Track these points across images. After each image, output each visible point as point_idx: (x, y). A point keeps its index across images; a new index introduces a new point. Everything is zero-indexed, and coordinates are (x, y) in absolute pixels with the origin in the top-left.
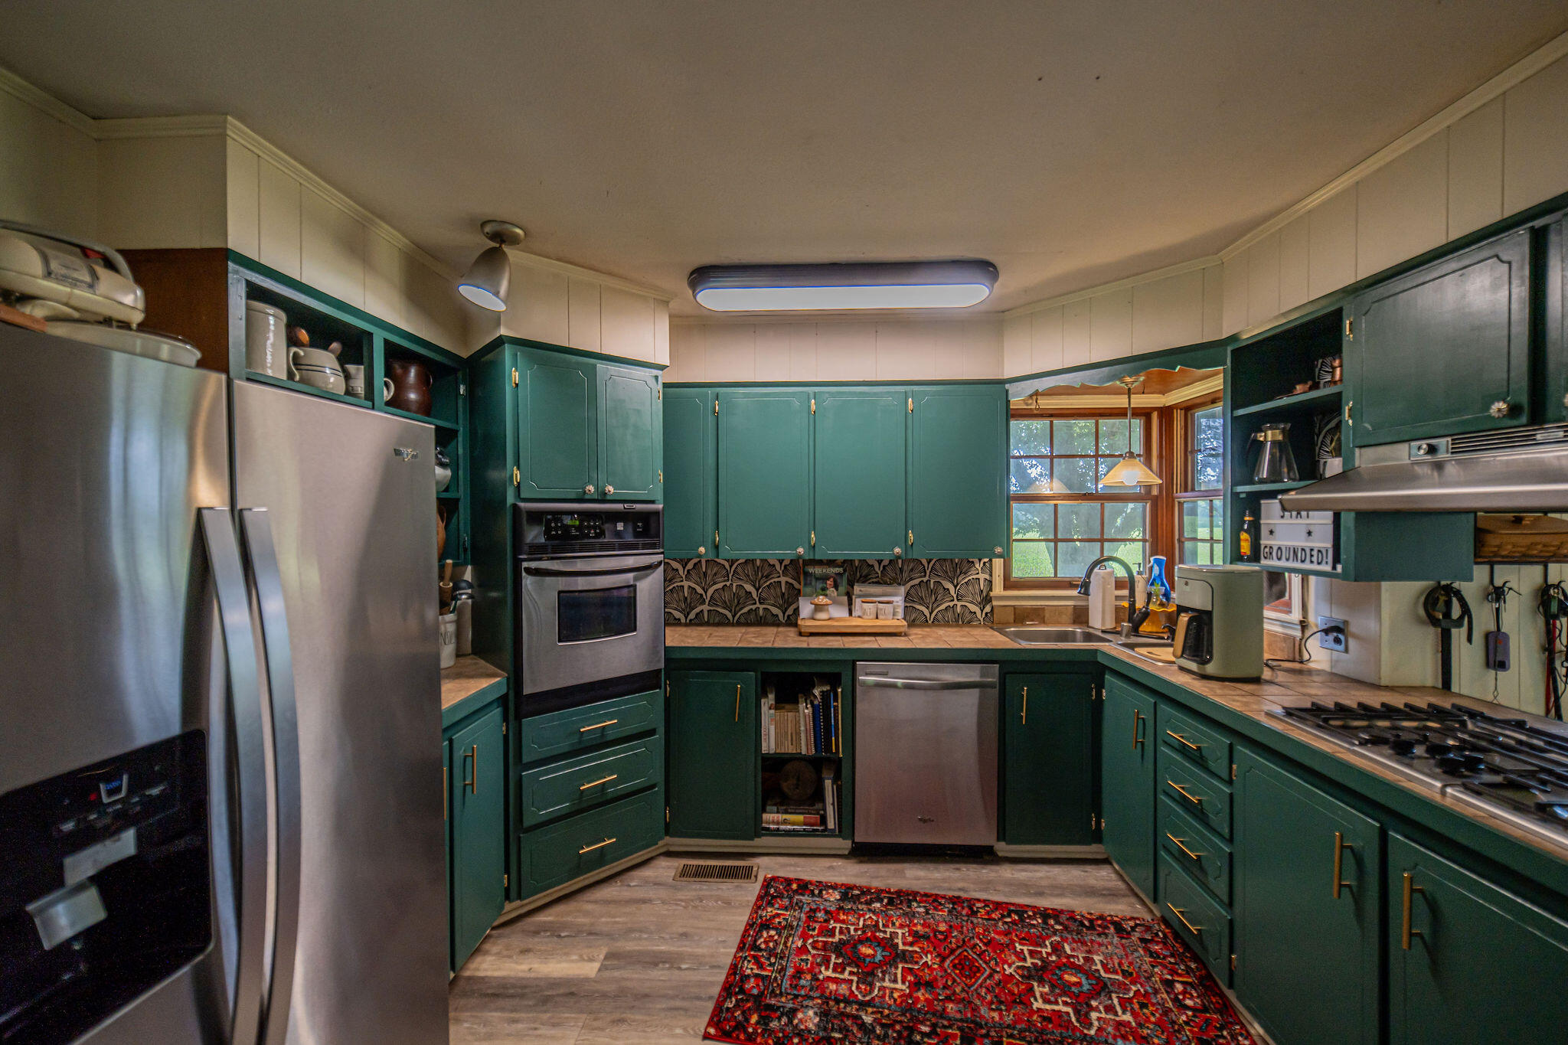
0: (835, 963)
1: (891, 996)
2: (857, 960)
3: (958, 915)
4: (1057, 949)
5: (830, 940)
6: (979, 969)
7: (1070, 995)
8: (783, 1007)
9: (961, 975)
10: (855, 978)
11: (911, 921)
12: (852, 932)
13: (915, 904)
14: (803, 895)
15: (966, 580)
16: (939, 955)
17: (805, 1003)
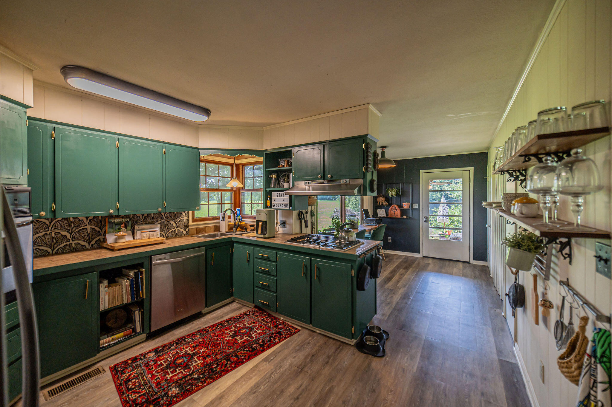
0: (170, 372)
1: (198, 366)
2: (179, 365)
3: (203, 334)
4: (235, 327)
5: (162, 367)
6: (219, 343)
7: (245, 334)
8: (161, 395)
9: (215, 347)
10: (182, 370)
11: (189, 345)
12: (170, 360)
13: (187, 340)
14: (137, 362)
15: (179, 220)
16: (205, 347)
17: (169, 388)
